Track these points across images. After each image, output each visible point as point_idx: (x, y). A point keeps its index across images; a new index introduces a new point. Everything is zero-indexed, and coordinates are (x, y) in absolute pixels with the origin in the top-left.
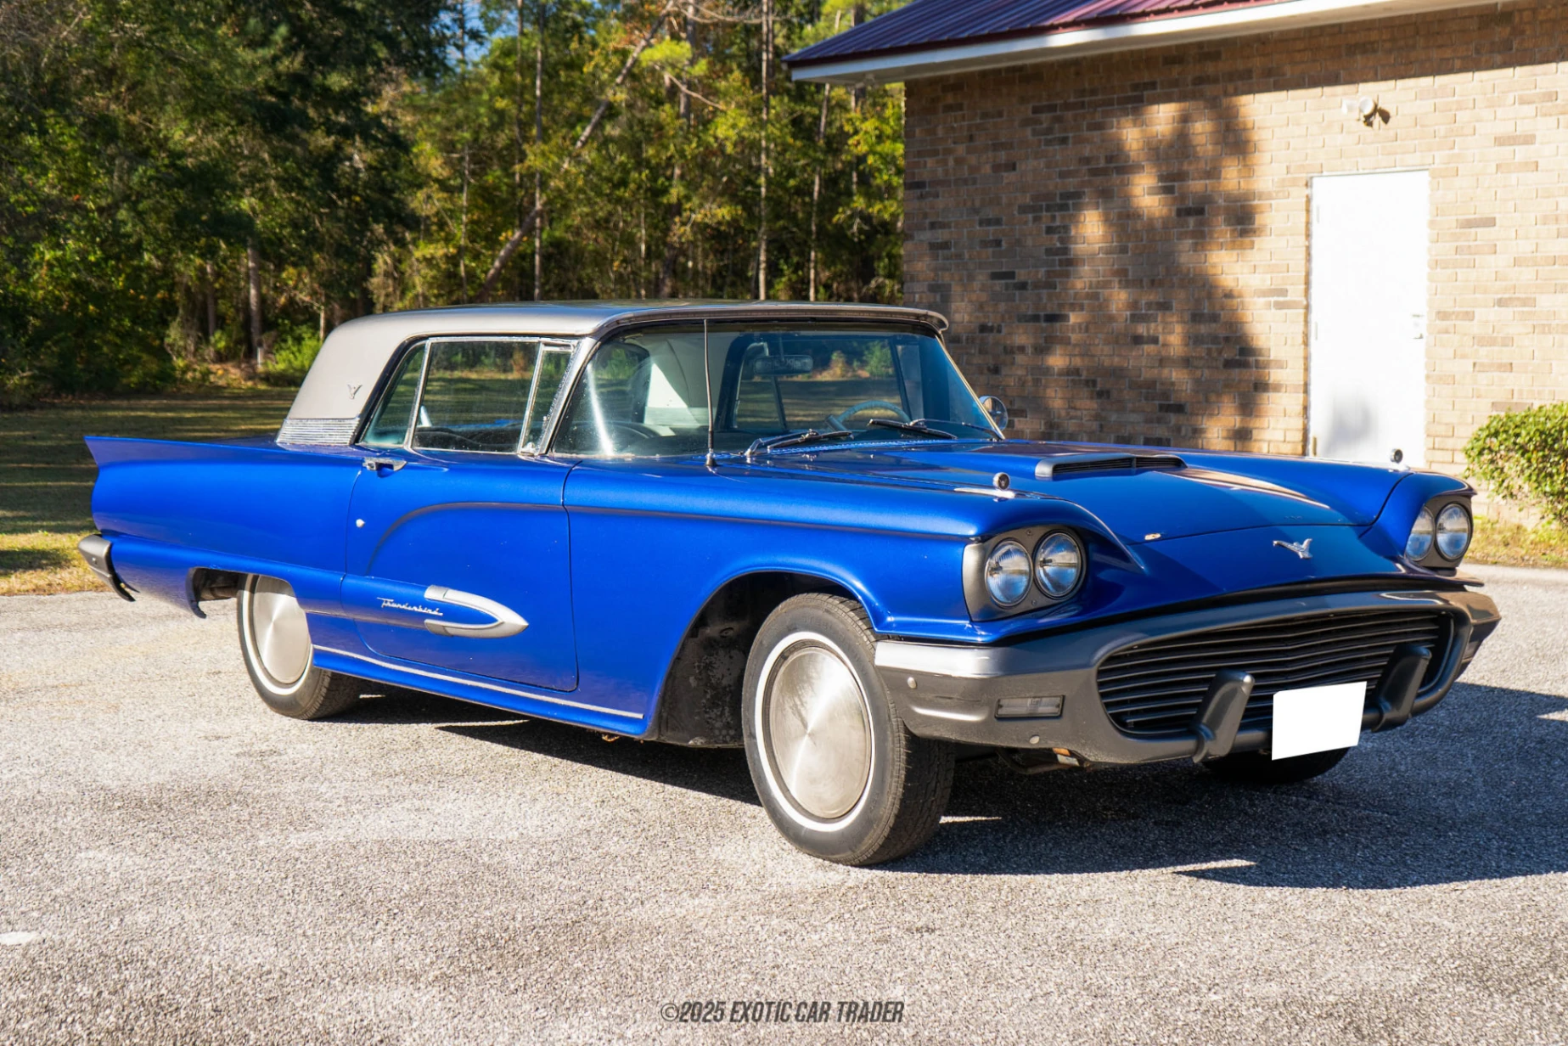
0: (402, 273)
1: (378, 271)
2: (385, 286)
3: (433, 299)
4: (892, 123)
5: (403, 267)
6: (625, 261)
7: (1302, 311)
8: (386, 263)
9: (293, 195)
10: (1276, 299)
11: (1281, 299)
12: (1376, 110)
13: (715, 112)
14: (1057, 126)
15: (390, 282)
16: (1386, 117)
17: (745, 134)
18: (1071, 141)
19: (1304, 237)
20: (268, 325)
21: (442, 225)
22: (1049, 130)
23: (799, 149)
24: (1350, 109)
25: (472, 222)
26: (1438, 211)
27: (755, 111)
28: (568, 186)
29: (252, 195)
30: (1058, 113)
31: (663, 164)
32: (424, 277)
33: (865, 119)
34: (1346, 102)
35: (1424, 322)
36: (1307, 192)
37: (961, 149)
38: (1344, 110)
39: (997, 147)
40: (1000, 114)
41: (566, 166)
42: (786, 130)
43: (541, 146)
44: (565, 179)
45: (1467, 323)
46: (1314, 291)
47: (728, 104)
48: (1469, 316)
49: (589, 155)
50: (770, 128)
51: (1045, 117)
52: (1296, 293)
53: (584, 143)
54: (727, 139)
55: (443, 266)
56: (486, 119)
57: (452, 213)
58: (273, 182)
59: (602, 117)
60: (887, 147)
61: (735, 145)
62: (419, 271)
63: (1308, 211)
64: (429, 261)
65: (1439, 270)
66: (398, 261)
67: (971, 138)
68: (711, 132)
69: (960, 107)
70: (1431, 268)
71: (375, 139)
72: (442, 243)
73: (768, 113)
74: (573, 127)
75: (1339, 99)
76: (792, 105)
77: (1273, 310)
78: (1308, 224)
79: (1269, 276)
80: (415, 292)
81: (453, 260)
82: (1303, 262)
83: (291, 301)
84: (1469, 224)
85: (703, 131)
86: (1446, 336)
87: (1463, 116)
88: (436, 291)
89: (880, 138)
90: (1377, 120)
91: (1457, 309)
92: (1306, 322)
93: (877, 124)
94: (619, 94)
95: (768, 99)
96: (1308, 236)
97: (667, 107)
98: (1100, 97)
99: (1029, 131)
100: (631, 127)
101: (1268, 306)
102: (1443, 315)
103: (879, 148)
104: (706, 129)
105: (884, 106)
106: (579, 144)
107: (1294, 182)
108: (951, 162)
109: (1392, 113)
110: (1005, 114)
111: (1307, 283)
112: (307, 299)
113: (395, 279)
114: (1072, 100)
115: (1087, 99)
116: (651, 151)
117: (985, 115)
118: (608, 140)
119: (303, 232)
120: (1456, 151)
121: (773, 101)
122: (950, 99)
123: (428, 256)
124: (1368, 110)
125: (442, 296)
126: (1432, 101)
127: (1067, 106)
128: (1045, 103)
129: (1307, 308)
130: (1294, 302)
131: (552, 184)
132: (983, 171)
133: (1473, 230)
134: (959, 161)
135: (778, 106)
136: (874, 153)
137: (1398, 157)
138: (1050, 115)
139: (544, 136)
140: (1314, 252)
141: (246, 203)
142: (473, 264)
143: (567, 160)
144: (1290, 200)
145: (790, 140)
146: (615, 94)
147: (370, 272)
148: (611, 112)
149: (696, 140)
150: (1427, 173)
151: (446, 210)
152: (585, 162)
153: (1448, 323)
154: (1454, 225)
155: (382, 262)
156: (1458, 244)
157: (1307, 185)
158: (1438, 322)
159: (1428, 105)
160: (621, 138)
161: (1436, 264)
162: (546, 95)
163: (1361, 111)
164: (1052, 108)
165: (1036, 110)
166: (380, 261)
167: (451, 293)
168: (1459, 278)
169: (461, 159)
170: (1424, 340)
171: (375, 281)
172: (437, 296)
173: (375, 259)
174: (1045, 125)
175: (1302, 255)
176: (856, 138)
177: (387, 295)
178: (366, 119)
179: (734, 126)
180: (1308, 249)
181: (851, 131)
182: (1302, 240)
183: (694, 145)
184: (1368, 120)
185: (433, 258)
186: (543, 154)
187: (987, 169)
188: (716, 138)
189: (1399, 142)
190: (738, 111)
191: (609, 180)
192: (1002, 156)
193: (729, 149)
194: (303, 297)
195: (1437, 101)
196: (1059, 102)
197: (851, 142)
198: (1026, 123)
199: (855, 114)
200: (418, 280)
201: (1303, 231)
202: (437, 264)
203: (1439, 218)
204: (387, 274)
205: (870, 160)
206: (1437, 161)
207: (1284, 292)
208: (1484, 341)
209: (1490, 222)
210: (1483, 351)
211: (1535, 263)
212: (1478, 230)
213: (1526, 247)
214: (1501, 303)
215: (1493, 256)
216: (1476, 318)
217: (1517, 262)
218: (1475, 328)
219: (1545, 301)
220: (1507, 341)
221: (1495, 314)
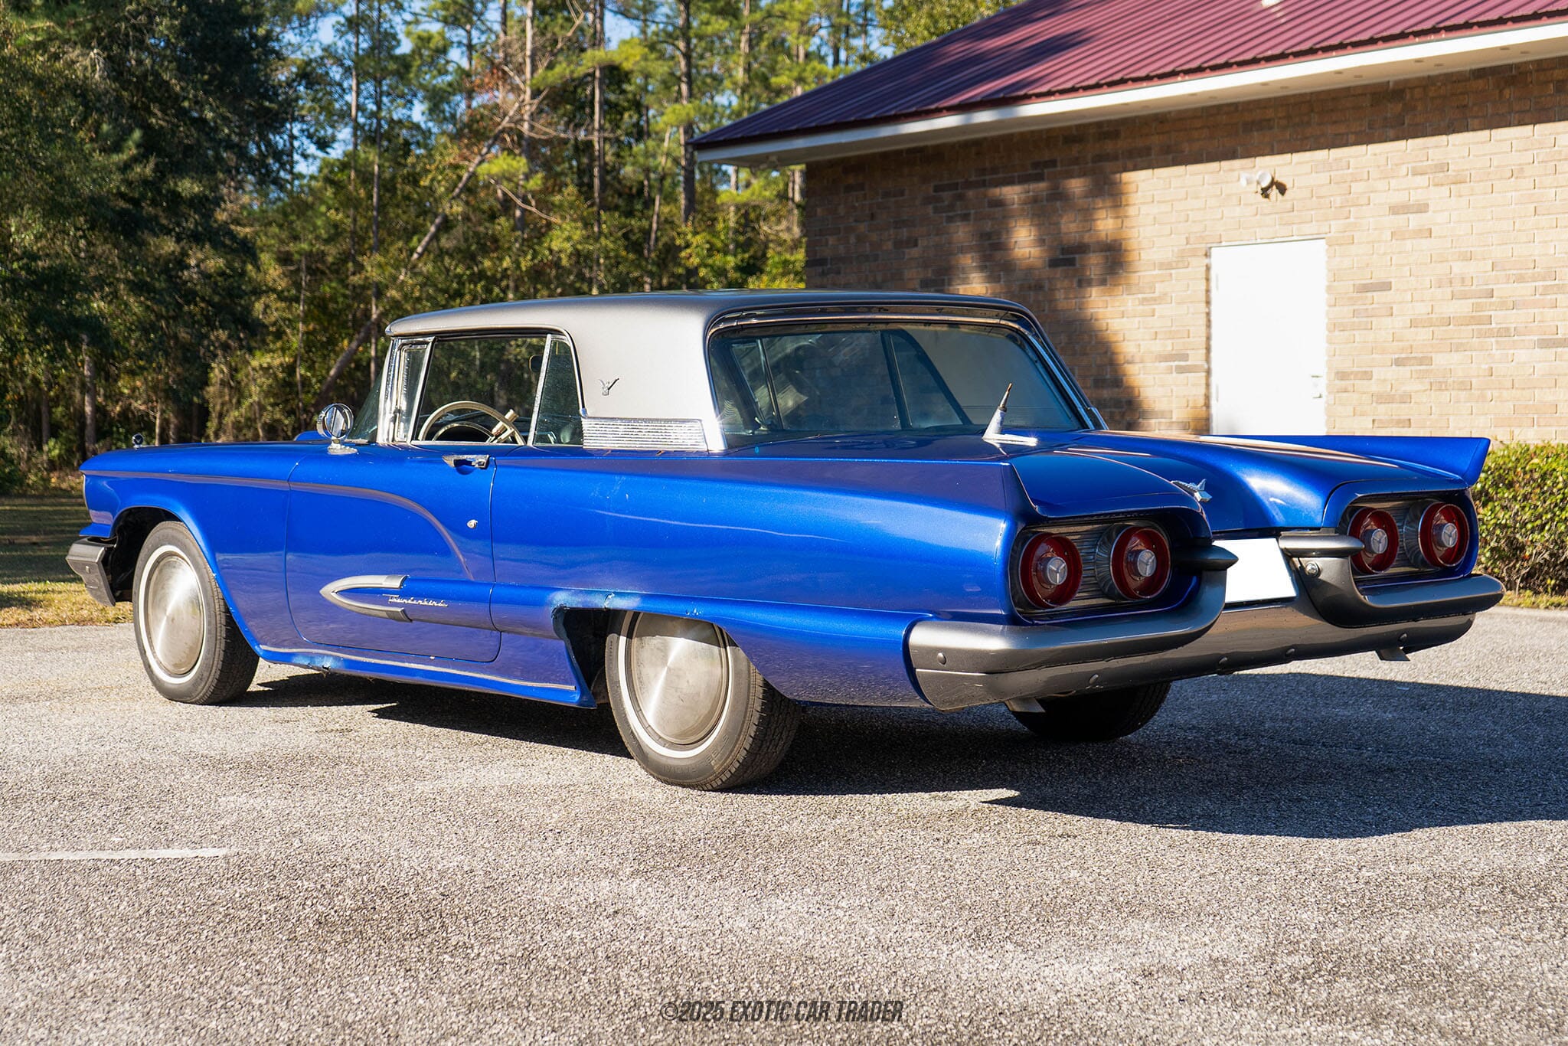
0: (239, 383)
1: (214, 381)
2: (221, 396)
3: (269, 408)
4: (723, 237)
5: (240, 376)
6: (461, 372)
7: (1204, 374)
8: (222, 371)
9: (142, 299)
10: (1176, 363)
11: (1182, 363)
12: (1273, 183)
13: (549, 225)
14: (958, 203)
15: (226, 390)
16: (1282, 189)
17: (579, 247)
18: (972, 217)
19: (1204, 305)
20: (101, 434)
21: (279, 335)
22: (951, 207)
23: (633, 261)
24: (1249, 182)
25: (307, 333)
26: (1335, 276)
27: (587, 225)
28: (406, 297)
29: (102, 299)
30: (959, 191)
31: (499, 276)
32: (261, 387)
33: (695, 233)
34: (1244, 176)
35: (1323, 382)
36: (1206, 261)
37: (862, 227)
38: (1243, 182)
39: (899, 224)
40: (902, 194)
41: (402, 277)
42: (619, 242)
43: (378, 258)
44: (402, 290)
45: (1365, 382)
46: (1213, 355)
47: (563, 218)
48: (1367, 375)
49: (427, 268)
50: (603, 241)
51: (947, 195)
52: (1197, 358)
53: (421, 255)
54: (560, 251)
55: (281, 375)
56: (323, 231)
57: (291, 323)
58: (122, 286)
59: (438, 229)
60: (718, 259)
61: (570, 257)
62: (255, 380)
63: (1208, 280)
64: (266, 370)
65: (1337, 333)
66: (234, 370)
67: (872, 217)
68: (546, 245)
69: (861, 187)
70: (1330, 331)
71: (224, 245)
72: (280, 352)
73: (600, 227)
74: (409, 239)
75: (1236, 174)
76: (623, 219)
77: (1174, 374)
78: (1208, 291)
79: (1169, 342)
80: (251, 400)
81: (290, 369)
82: (1204, 328)
83: (126, 411)
84: (1365, 289)
85: (537, 244)
86: (1345, 394)
87: (1357, 188)
88: (272, 400)
89: (712, 250)
90: (1274, 191)
91: (1355, 369)
92: (1208, 385)
93: (708, 237)
94: (455, 208)
95: (599, 214)
96: (1208, 303)
97: (502, 220)
98: (1001, 175)
99: (930, 209)
100: (466, 240)
101: (1170, 370)
102: (1342, 375)
103: (710, 261)
104: (540, 243)
105: (714, 220)
106: (415, 256)
107: (1194, 253)
108: (852, 240)
109: (1288, 186)
110: (907, 192)
111: (1208, 349)
112: (143, 408)
113: (231, 387)
114: (973, 178)
115: (987, 178)
116: (487, 263)
117: (887, 195)
118: (442, 253)
119: (152, 336)
120: (1352, 220)
121: (604, 216)
122: (851, 180)
123: (265, 365)
124: (1265, 184)
125: (278, 405)
126: (1328, 174)
127: (969, 185)
128: (946, 182)
129: (1208, 372)
130: (1195, 366)
131: (388, 295)
132: (885, 248)
133: (1369, 294)
134: (860, 239)
135: (609, 221)
136: (706, 266)
137: (1295, 227)
138: (951, 193)
139: (380, 246)
140: (1213, 318)
141: (98, 305)
142: (309, 374)
143: (403, 270)
144: (1190, 269)
145: (624, 253)
146: (451, 207)
147: (206, 383)
148: (447, 225)
149: (531, 252)
150: (1322, 244)
151: (284, 320)
152: (421, 273)
153: (1348, 382)
154: (1351, 289)
155: (218, 372)
156: (1356, 307)
157: (1206, 255)
158: (1337, 382)
159: (1323, 178)
160: (458, 250)
161: (1334, 326)
162: (382, 208)
163: (1258, 183)
164: (955, 186)
165: (937, 189)
166: (217, 371)
167: (287, 401)
168: (1357, 340)
169: (298, 270)
170: (1324, 399)
171: (211, 389)
172: (273, 405)
173: (212, 369)
174: (946, 203)
175: (1203, 321)
176: (688, 251)
177: (223, 404)
178: (215, 225)
179: (568, 239)
180: (1208, 314)
181: (683, 244)
182: (1203, 307)
183: (529, 257)
184: (1265, 193)
185: (269, 367)
186: (380, 266)
187: (889, 245)
188: (551, 251)
189: (1295, 213)
190: (573, 224)
191: (445, 291)
192: (905, 233)
193: (565, 262)
194: (138, 405)
195: (1332, 173)
196: (960, 180)
197: (683, 254)
198: (927, 200)
199: (687, 228)
200: (254, 389)
201: (1204, 299)
202: (274, 373)
203: (1335, 284)
204: (223, 383)
205: (702, 272)
206: (1333, 230)
207: (1185, 357)
208: (1382, 399)
209: (1386, 286)
210: (1382, 408)
211: (1430, 324)
212: (1375, 294)
213: (1422, 309)
214: (1399, 362)
215: (1390, 319)
216: (1375, 377)
217: (1414, 323)
218: (1373, 387)
219: (1441, 360)
220: (1405, 399)
221: (1393, 373)
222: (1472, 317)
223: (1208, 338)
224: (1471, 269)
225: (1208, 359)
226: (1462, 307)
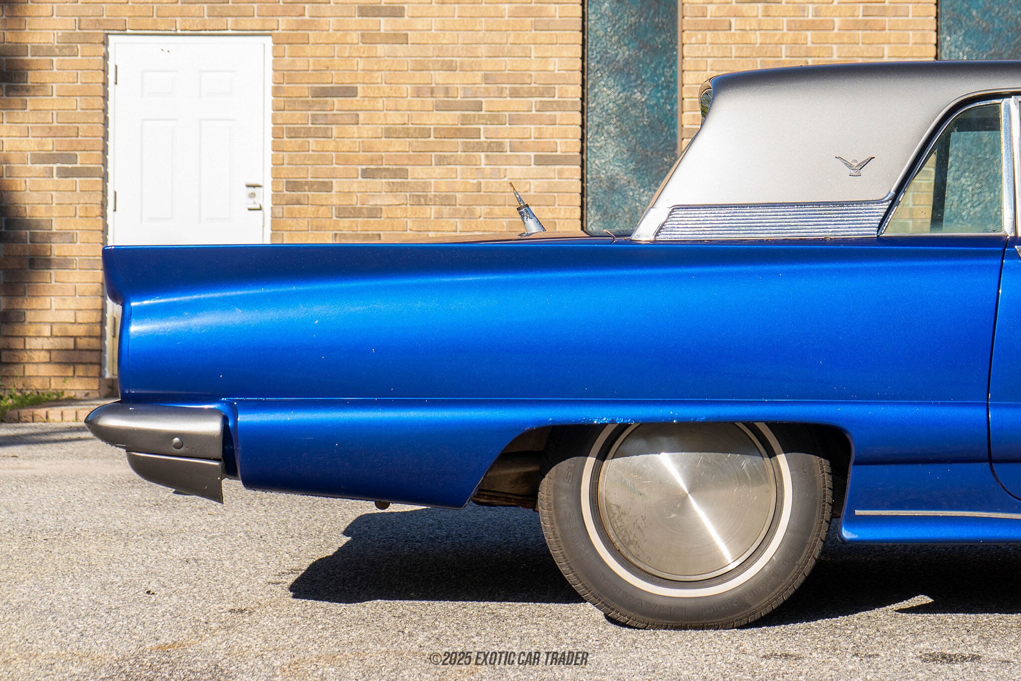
7: (98, 179)
10: (59, 165)
11: (67, 166)
19: (100, 99)
26: (284, 78)
35: (265, 192)
36: (102, 50)
45: (323, 194)
48: (326, 187)
52: (87, 160)
63: (105, 71)
65: (285, 139)
70: (276, 137)
77: (56, 178)
78: (105, 84)
79: (48, 140)
82: (100, 125)
84: (324, 93)
86: (297, 207)
91: (310, 180)
92: (104, 191)
96: (105, 97)
101: (49, 173)
102: (293, 186)
107: (84, 40)
111: (105, 151)
120: (306, 17)
129: (104, 177)
130: (86, 169)
133: (329, 99)
140: (112, 115)
144: (80, 58)
150: (268, 38)
153: (300, 193)
154: (306, 93)
156: (310, 113)
157: (102, 43)
158: (285, 193)
161: (282, 132)
168: (312, 148)
170: (267, 211)
175: (98, 118)
180: (105, 111)
182: (97, 102)
189: (232, 4)
201: (100, 93)
203: (284, 86)
206: (281, 27)
207: (73, 159)
208: (344, 212)
209: (349, 92)
210: (345, 223)
211: (407, 134)
212: (335, 99)
213: (395, 118)
214: (366, 174)
215: (355, 126)
216: (335, 188)
217: (390, 133)
218: (335, 199)
219: (417, 173)
220: (374, 212)
221: (358, 184)
222: (459, 129)
223: (105, 138)
224: (457, 80)
225: (105, 163)
226: (450, 119)
